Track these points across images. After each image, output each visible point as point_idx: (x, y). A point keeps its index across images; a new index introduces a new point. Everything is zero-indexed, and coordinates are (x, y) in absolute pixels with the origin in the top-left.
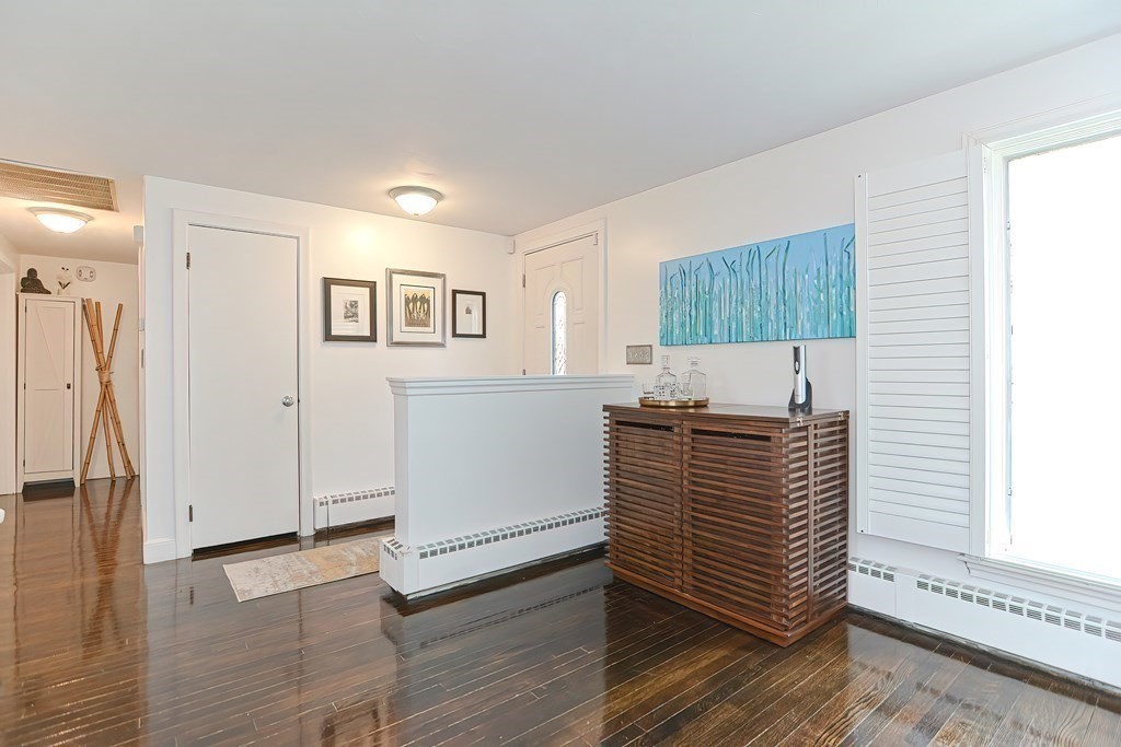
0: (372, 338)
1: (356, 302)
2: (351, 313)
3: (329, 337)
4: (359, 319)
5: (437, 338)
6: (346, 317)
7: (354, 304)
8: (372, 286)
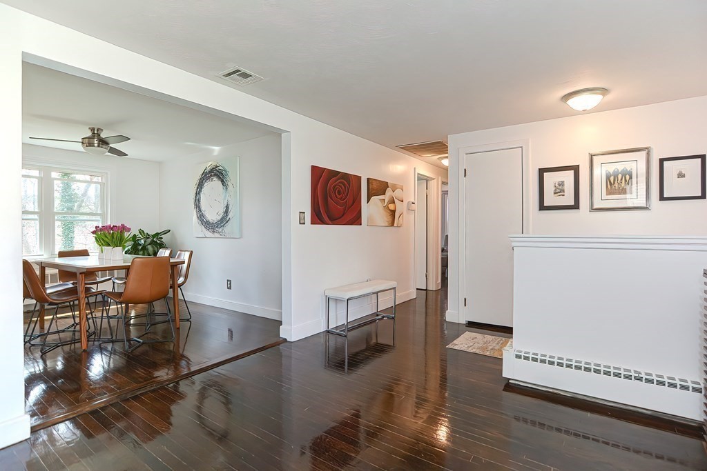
0: (576, 206)
1: (563, 182)
2: (559, 190)
3: (542, 207)
4: (565, 194)
5: (641, 202)
6: (555, 193)
7: (562, 184)
8: (576, 169)
